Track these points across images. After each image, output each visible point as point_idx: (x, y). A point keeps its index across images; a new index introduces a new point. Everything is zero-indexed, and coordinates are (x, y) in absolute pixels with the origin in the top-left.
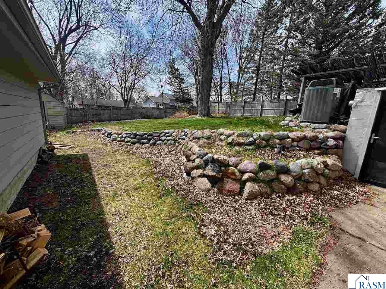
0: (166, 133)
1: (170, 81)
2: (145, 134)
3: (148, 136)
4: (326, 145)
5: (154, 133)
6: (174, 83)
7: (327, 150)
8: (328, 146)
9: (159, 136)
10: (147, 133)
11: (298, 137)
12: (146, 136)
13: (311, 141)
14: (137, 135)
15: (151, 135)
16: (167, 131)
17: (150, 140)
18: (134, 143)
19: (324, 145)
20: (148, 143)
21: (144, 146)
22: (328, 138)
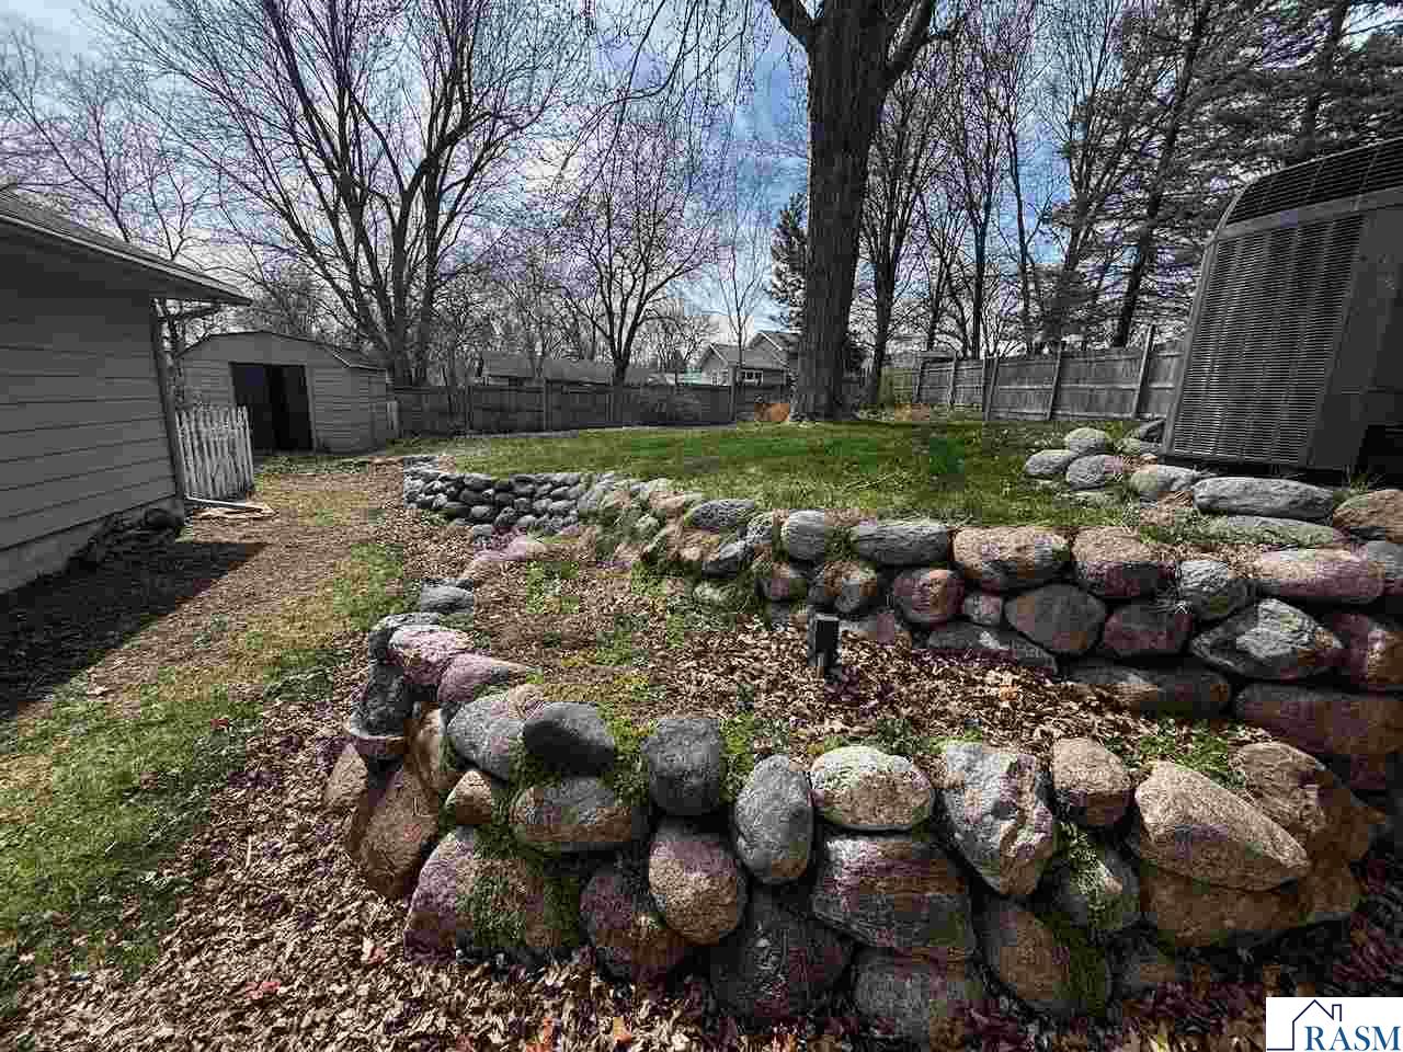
0: (556, 485)
1: (779, 284)
2: (489, 485)
3: (497, 491)
4: (1228, 647)
5: (518, 481)
6: (793, 291)
7: (1236, 691)
8: (1244, 654)
9: (531, 495)
10: (495, 481)
11: (999, 565)
12: (490, 491)
13: (1113, 603)
14: (465, 486)
15: (508, 488)
16: (558, 477)
17: (499, 506)
18: (450, 517)
19: (1213, 648)
20: (490, 522)
21: (474, 530)
22: (1261, 592)
